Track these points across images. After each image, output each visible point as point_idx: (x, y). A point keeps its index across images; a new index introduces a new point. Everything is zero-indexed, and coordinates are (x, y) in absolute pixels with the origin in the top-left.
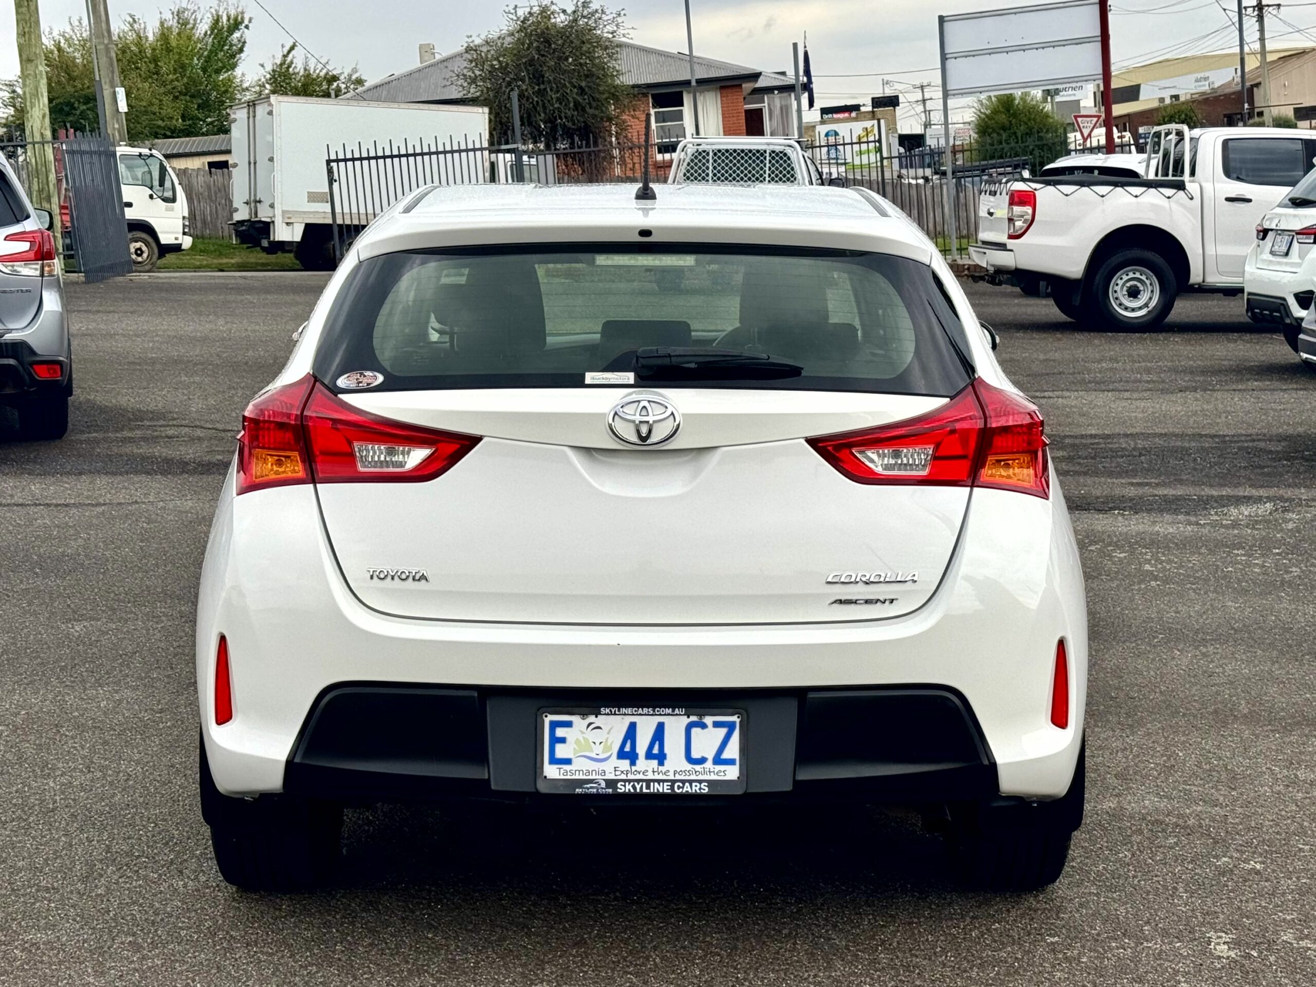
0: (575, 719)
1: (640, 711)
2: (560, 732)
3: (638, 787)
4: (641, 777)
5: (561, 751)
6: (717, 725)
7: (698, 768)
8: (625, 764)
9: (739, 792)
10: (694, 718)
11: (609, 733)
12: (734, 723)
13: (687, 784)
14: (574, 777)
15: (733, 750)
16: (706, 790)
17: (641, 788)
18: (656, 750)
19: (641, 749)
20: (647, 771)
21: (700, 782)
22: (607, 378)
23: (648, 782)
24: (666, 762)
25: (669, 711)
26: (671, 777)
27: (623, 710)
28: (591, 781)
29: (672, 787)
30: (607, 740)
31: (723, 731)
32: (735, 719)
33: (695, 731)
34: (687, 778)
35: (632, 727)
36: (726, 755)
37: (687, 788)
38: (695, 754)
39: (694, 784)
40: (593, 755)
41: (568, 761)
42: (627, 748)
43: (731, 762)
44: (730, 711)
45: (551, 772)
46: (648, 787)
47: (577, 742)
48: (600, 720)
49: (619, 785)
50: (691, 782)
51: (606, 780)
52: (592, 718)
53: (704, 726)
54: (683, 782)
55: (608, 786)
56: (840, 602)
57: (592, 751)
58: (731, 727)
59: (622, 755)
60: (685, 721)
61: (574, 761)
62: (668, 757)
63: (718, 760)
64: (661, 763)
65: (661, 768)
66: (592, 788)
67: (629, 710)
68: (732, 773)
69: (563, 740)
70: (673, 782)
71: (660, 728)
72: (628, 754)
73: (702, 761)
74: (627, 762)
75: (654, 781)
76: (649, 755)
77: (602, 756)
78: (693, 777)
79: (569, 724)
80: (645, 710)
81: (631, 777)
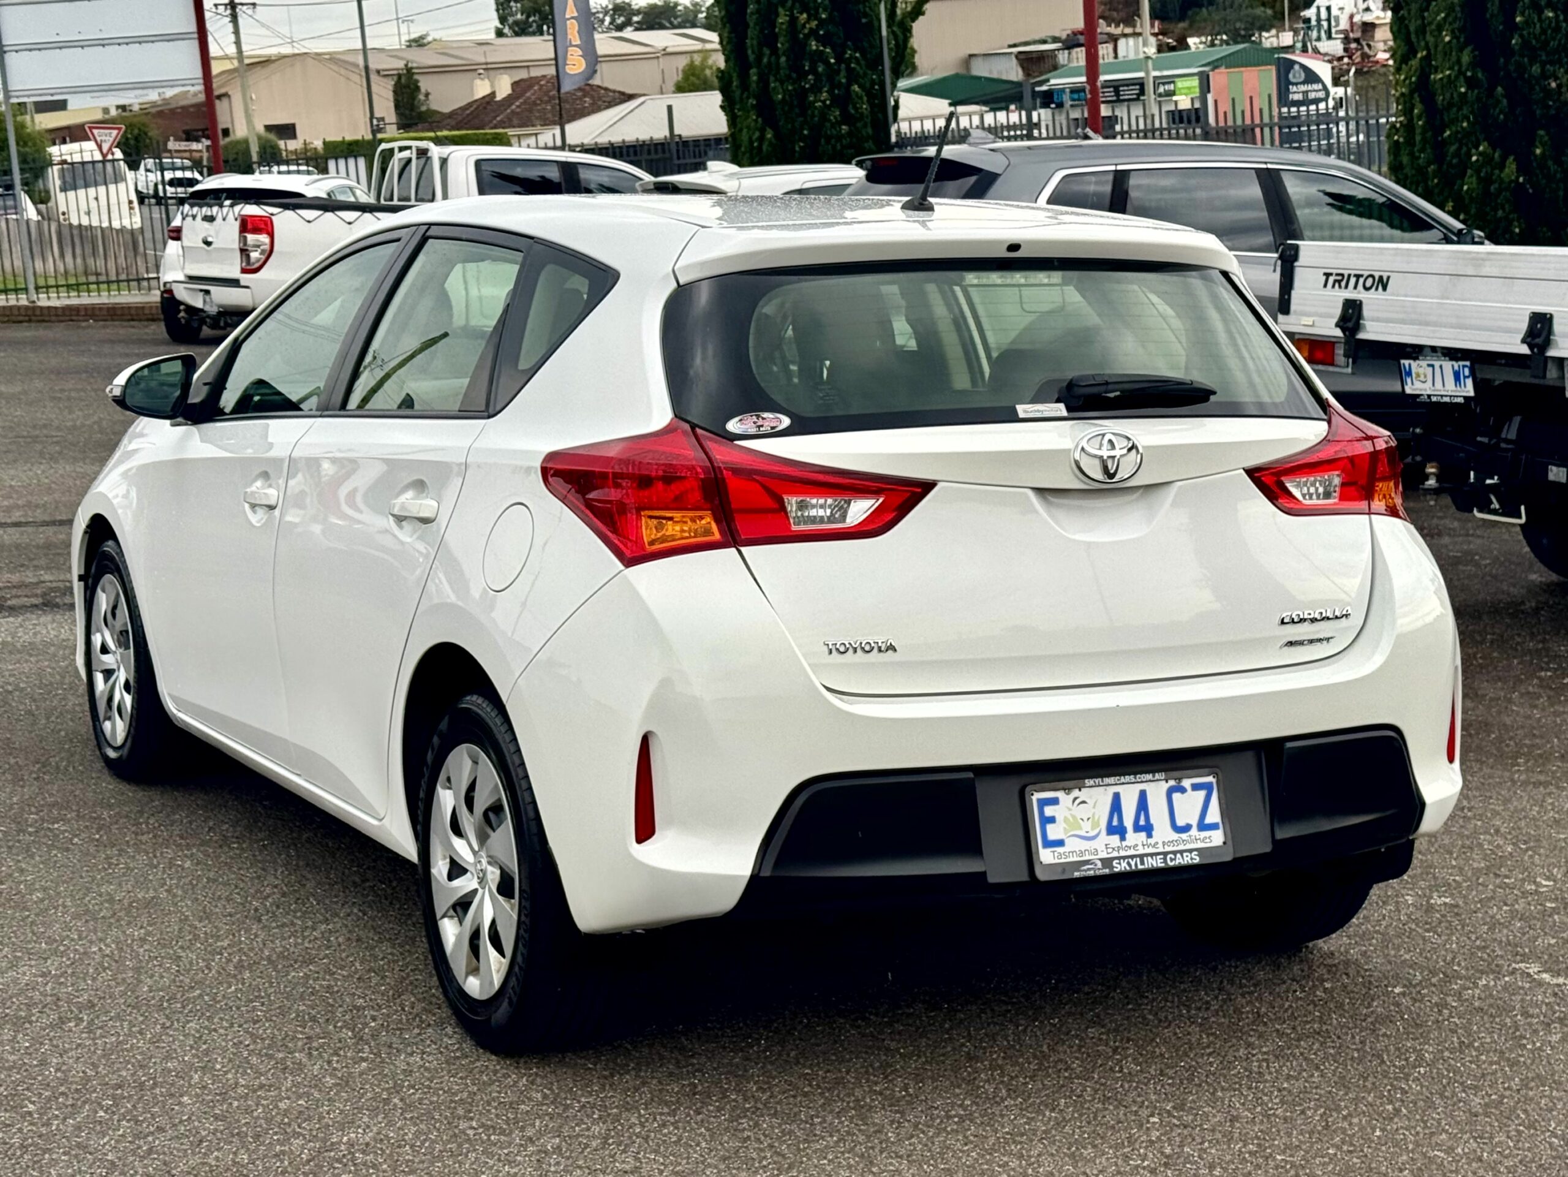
0: (1060, 794)
1: (1123, 779)
2: (1049, 811)
3: (1133, 863)
4: (1132, 852)
5: (1053, 833)
6: (1195, 787)
7: (1184, 836)
8: (1115, 840)
9: (1228, 858)
10: (1172, 783)
11: (1094, 807)
12: (1211, 784)
13: (1178, 855)
14: (1068, 860)
15: (1214, 815)
16: (1197, 860)
17: (1136, 865)
18: (1142, 822)
19: (1129, 822)
20: (1137, 845)
21: (1190, 851)
22: (1038, 411)
23: (1142, 857)
24: (1154, 833)
25: (1149, 777)
26: (1161, 850)
27: (1107, 780)
28: (1087, 862)
29: (1165, 859)
30: (1094, 815)
31: (1202, 794)
32: (1210, 779)
33: (1176, 796)
34: (1175, 849)
35: (1117, 797)
36: (1209, 820)
37: (1180, 861)
38: (1180, 822)
39: (1185, 854)
40: (1083, 833)
41: (1060, 843)
42: (1115, 823)
43: (1213, 827)
44: (1207, 770)
45: (1046, 856)
46: (1142, 863)
47: (1066, 820)
48: (1083, 794)
49: (1115, 863)
50: (1181, 852)
51: (1100, 860)
52: (1076, 793)
53: (1183, 790)
54: (1175, 853)
55: (1104, 867)
56: (1291, 644)
57: (1081, 829)
58: (1208, 787)
59: (1111, 830)
60: (1164, 786)
61: (1067, 841)
62: (1155, 827)
63: (1203, 826)
64: (1150, 836)
65: (1150, 841)
66: (1089, 869)
67: (1111, 780)
68: (1217, 838)
69: (1052, 820)
70: (1165, 854)
71: (1143, 795)
72: (1116, 829)
73: (1187, 828)
74: (1116, 838)
75: (1147, 855)
76: (1137, 828)
77: (1092, 834)
78: (1181, 847)
79: (1055, 801)
80: (1128, 778)
81: (1123, 853)
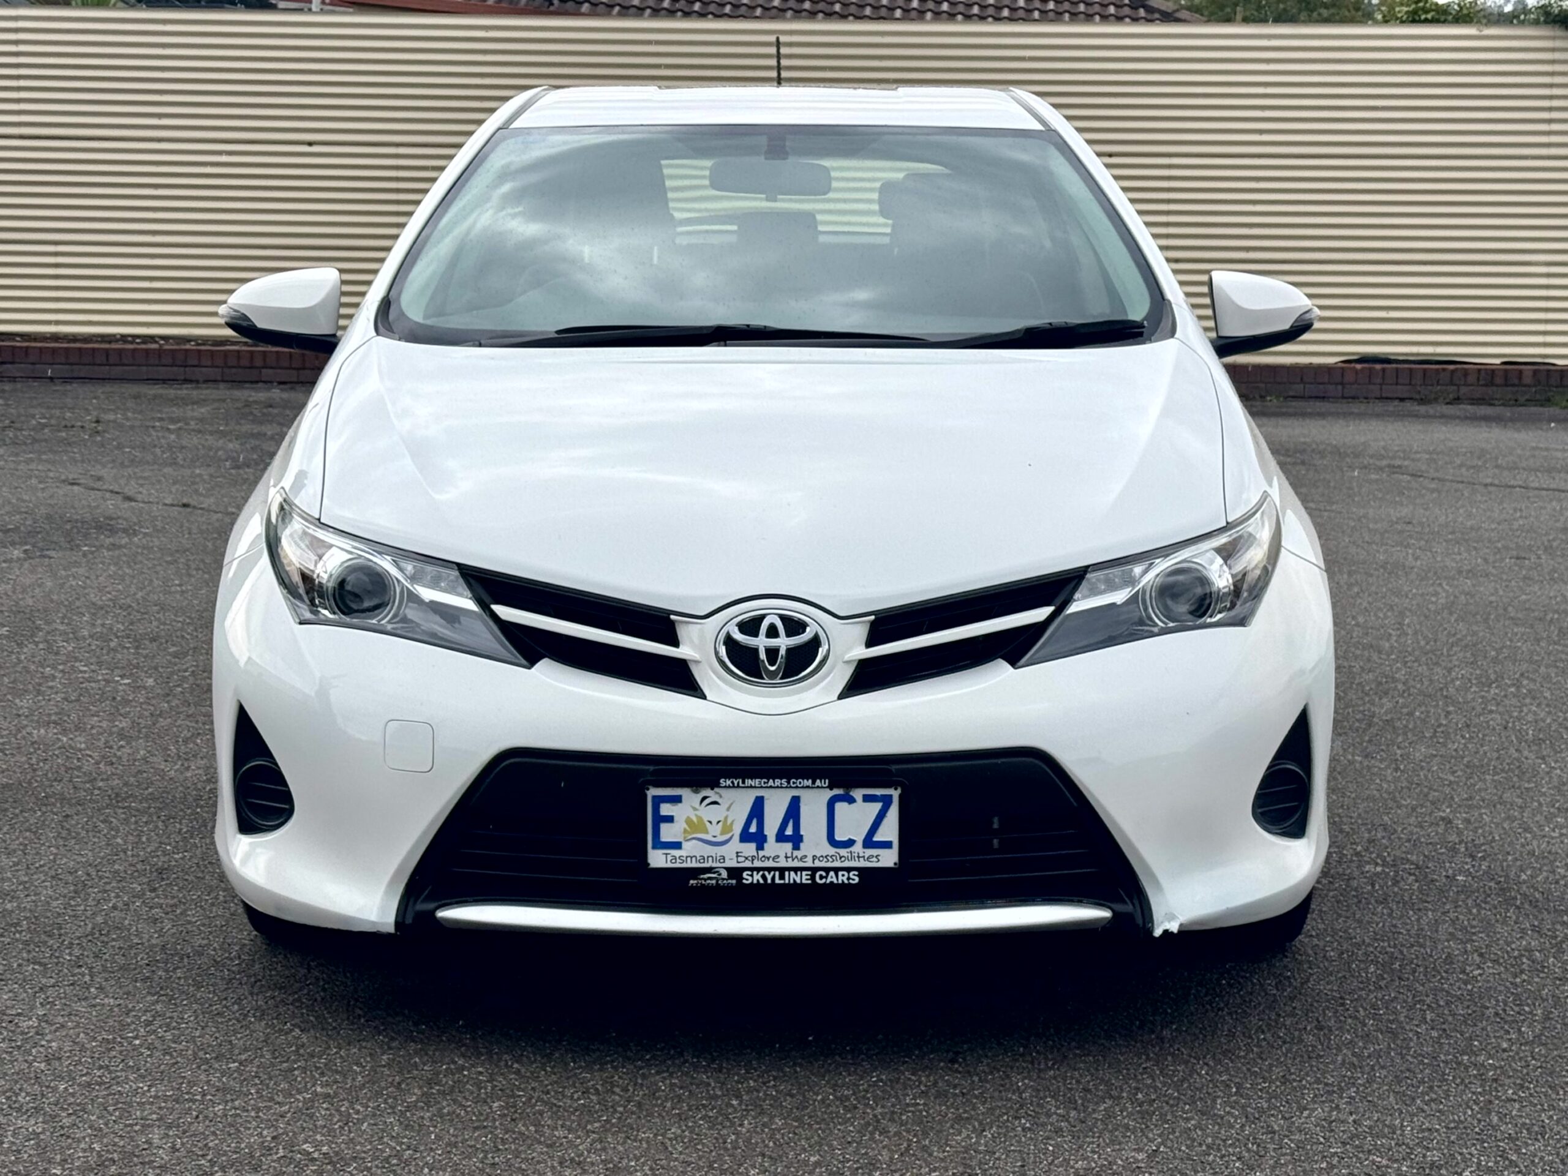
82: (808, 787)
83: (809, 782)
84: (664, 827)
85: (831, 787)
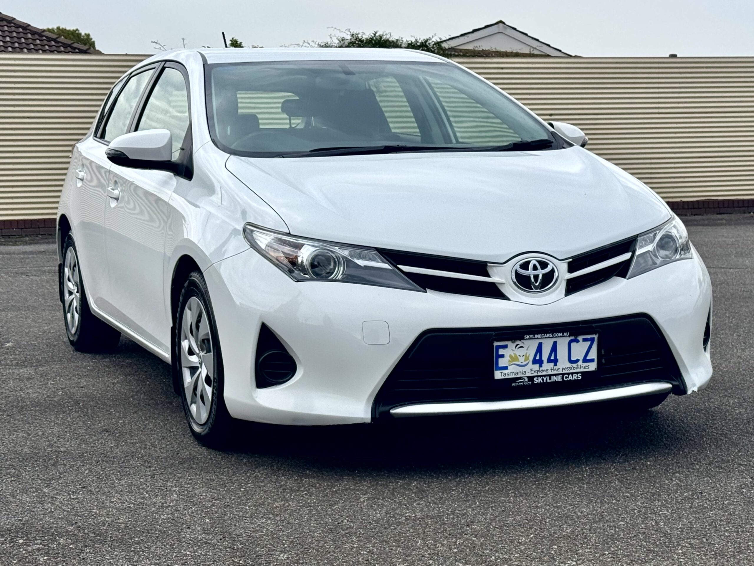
82: (561, 336)
83: (561, 334)
84: (500, 360)
85: (569, 336)
